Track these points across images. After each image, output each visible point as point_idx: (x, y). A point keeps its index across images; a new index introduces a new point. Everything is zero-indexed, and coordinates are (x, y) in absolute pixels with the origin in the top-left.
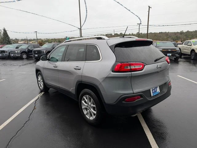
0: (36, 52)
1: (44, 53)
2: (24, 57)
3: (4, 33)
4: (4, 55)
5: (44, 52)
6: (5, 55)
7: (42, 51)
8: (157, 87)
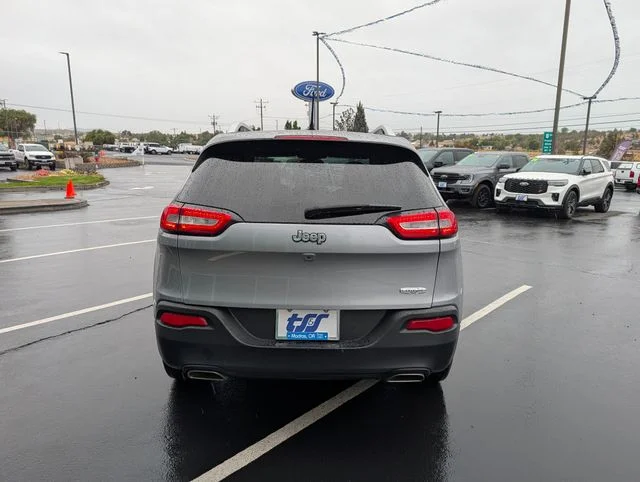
8: (327, 316)
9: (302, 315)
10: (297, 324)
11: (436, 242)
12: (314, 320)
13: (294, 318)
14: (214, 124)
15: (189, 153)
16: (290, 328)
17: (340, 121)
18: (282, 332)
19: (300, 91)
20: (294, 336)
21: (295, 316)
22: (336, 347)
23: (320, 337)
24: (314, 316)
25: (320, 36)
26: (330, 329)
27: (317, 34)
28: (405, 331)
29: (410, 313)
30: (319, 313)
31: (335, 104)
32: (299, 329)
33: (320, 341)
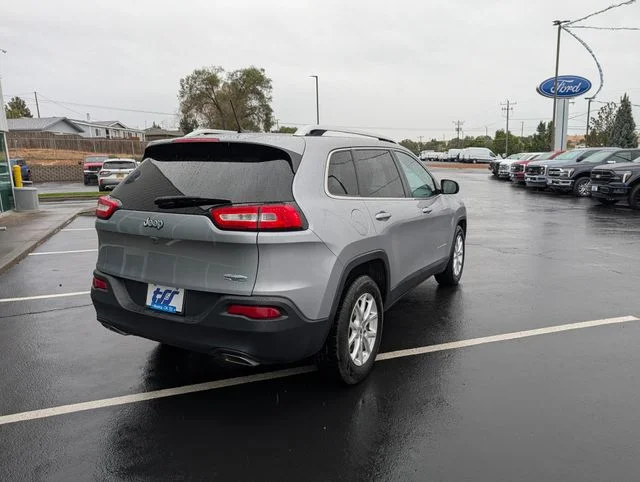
0: (598, 176)
1: (621, 180)
2: (583, 189)
3: (620, 111)
4: (535, 179)
5: (621, 176)
6: (537, 181)
7: (618, 173)
8: (177, 293)
9: (163, 290)
10: (159, 296)
11: (255, 234)
12: (169, 295)
13: (157, 292)
14: (458, 130)
15: (430, 159)
16: (154, 298)
17: (597, 118)
18: (149, 302)
19: (546, 89)
20: (155, 306)
21: (158, 289)
22: (181, 320)
23: (171, 310)
24: (170, 291)
25: (562, 24)
26: (177, 303)
27: (558, 23)
28: (225, 314)
29: (230, 297)
30: (173, 290)
31: (590, 100)
32: (160, 300)
33: (170, 314)
